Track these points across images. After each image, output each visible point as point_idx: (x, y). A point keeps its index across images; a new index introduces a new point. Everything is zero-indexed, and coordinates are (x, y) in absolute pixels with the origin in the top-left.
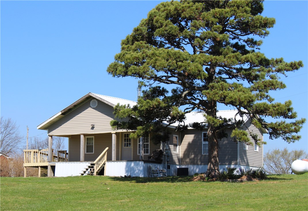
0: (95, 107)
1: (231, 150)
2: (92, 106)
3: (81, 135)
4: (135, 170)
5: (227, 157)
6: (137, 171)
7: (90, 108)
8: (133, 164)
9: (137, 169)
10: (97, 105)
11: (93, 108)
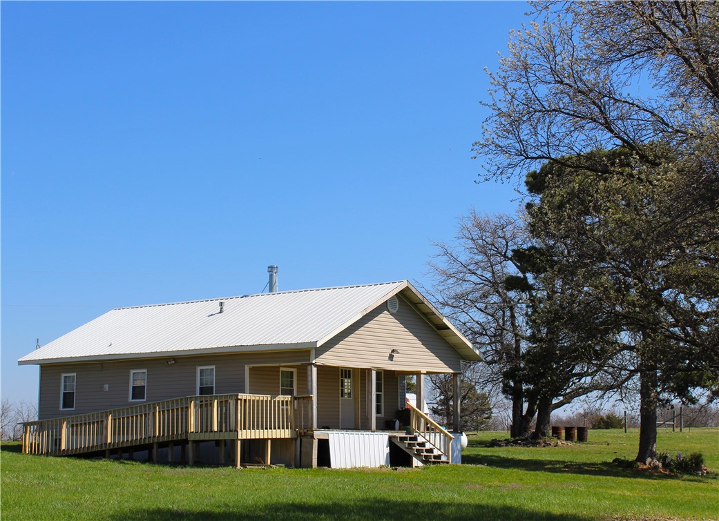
0: (395, 312)
2: (391, 310)
7: (385, 312)
10: (397, 308)
11: (391, 314)
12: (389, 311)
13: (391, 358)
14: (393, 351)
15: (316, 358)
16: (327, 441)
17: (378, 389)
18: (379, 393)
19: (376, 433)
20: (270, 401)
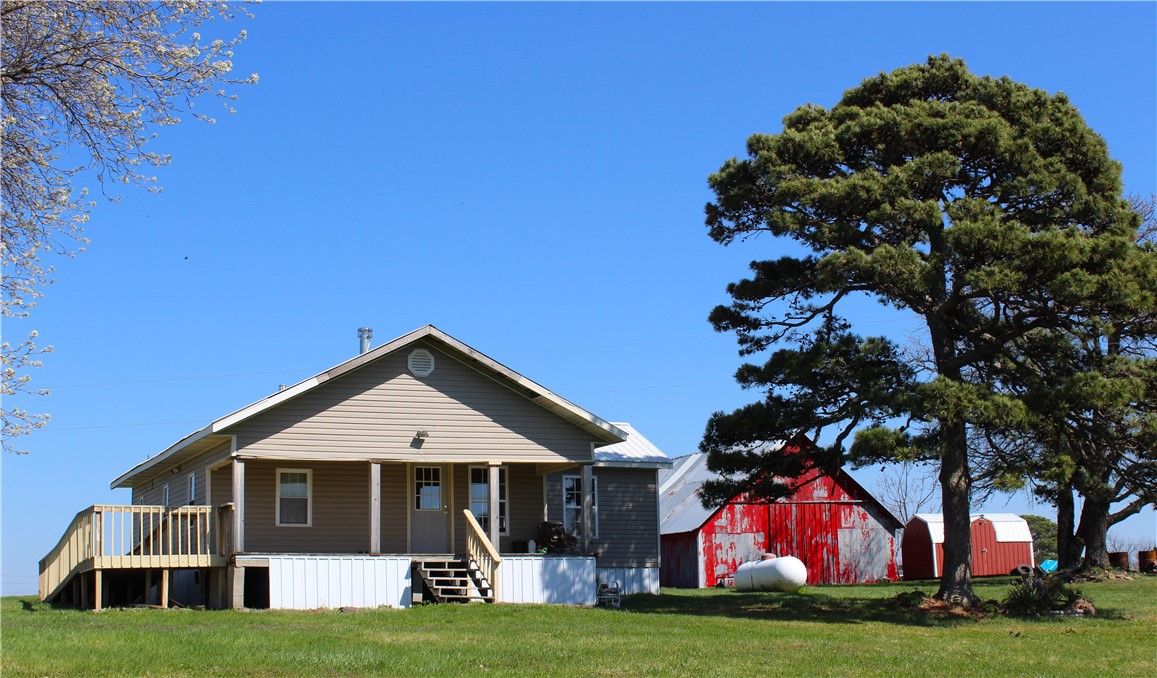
0: (426, 374)
1: (642, 527)
2: (413, 370)
3: (373, 465)
4: (573, 584)
5: (633, 546)
6: (578, 587)
7: (404, 376)
8: (564, 564)
9: (577, 579)
10: (432, 368)
11: (417, 378)
12: (411, 374)
13: (417, 443)
14: (419, 434)
15: (238, 449)
16: (265, 571)
17: (502, 496)
18: (503, 501)
19: (381, 557)
20: (165, 515)
